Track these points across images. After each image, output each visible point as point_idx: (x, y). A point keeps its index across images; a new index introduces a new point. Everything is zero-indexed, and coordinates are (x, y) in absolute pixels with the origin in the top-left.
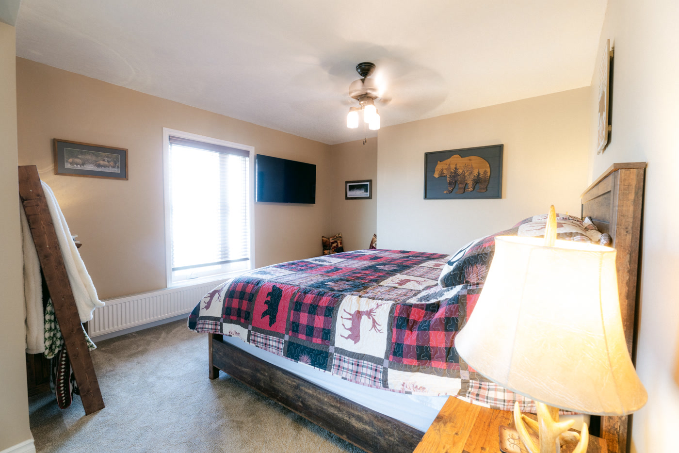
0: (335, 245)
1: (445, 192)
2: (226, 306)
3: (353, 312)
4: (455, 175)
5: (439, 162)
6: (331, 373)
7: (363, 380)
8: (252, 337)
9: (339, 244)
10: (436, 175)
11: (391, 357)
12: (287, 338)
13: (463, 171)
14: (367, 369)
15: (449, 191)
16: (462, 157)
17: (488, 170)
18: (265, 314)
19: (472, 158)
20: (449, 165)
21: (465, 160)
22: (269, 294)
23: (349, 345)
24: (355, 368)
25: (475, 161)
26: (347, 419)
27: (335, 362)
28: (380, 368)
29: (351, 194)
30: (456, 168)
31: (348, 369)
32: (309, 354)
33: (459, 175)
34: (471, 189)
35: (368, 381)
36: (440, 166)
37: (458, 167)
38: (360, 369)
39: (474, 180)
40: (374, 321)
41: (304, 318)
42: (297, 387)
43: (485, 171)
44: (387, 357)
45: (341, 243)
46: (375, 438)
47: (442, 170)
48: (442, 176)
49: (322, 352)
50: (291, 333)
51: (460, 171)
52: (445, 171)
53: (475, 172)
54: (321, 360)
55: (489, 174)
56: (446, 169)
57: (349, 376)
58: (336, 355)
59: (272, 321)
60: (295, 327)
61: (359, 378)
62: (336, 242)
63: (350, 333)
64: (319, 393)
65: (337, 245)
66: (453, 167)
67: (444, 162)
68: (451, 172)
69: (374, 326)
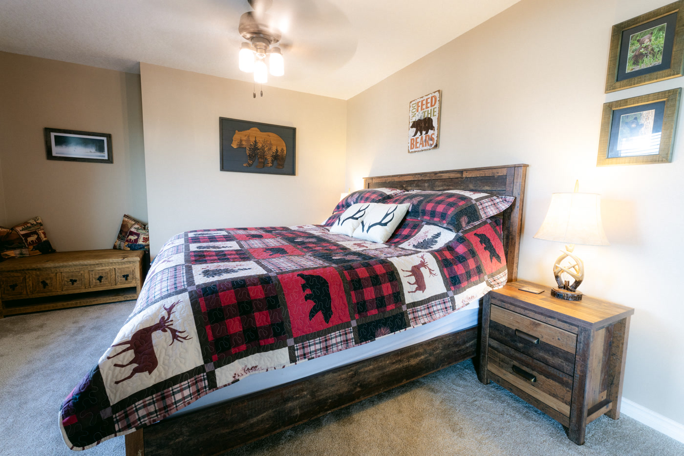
1: (245, 165)
3: (410, 269)
4: (255, 148)
5: (237, 131)
6: (412, 327)
7: (437, 315)
9: (42, 236)
10: (234, 146)
11: (452, 288)
12: (354, 323)
13: (262, 146)
14: (437, 306)
15: (249, 164)
16: (261, 131)
17: (285, 149)
19: (271, 134)
20: (249, 136)
21: (264, 135)
22: (304, 287)
23: (420, 296)
24: (427, 311)
25: (273, 137)
26: (407, 363)
27: (410, 316)
28: (447, 299)
30: (255, 141)
31: (422, 316)
32: (385, 325)
33: (258, 149)
34: (270, 165)
35: (441, 314)
36: (238, 136)
37: (257, 141)
38: (431, 310)
39: (272, 156)
41: (369, 293)
42: (356, 374)
43: (282, 149)
44: (448, 290)
45: (44, 233)
47: (241, 141)
48: (240, 146)
49: (397, 315)
50: (357, 316)
51: (260, 145)
52: (244, 143)
53: (274, 149)
54: (399, 322)
55: (285, 152)
56: (245, 141)
57: (426, 320)
58: (409, 310)
60: (361, 308)
61: (434, 316)
62: (35, 233)
63: (416, 286)
64: (381, 362)
65: (39, 238)
66: (253, 139)
67: (243, 132)
68: (251, 145)
69: (431, 273)
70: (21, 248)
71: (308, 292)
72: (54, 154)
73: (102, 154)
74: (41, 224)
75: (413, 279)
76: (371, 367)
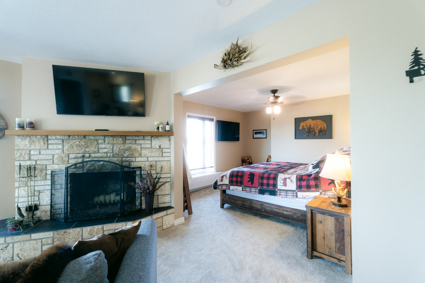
0: (248, 161)
1: (305, 136)
2: (230, 180)
3: (283, 178)
4: (310, 128)
5: (302, 122)
6: (277, 197)
7: (289, 197)
8: (244, 189)
9: (250, 160)
10: (301, 128)
11: (298, 189)
12: (259, 188)
13: (314, 127)
14: (290, 194)
15: (307, 135)
16: (313, 120)
17: (326, 126)
18: (249, 181)
19: (318, 120)
20: (307, 124)
21: (314, 122)
22: (249, 175)
23: (283, 188)
24: (286, 194)
25: (319, 122)
26: (282, 212)
27: (278, 193)
28: (295, 192)
29: (256, 136)
30: (310, 125)
31: (283, 195)
32: (268, 192)
33: (311, 128)
34: (318, 135)
35: (291, 197)
36: (302, 124)
37: (311, 125)
38: (288, 194)
39: (319, 131)
40: (291, 180)
41: (265, 181)
42: (262, 205)
43: (324, 127)
44: (297, 189)
45: (251, 160)
46: (293, 216)
47: (303, 126)
48: (303, 128)
49: (273, 191)
50: (260, 186)
51: (312, 126)
52: (305, 126)
53: (320, 127)
54: (273, 193)
55: (326, 128)
56: (305, 125)
57: (284, 196)
58: (278, 191)
59: (252, 183)
60: (262, 184)
61: (287, 197)
62: (249, 159)
63: (283, 184)
65: (249, 161)
66: (308, 124)
67: (304, 122)
68: (308, 127)
69: (291, 181)
70: (245, 163)
71: (249, 176)
72: (254, 137)
73: (264, 136)
74: (251, 157)
75: (282, 182)
76: (268, 205)
